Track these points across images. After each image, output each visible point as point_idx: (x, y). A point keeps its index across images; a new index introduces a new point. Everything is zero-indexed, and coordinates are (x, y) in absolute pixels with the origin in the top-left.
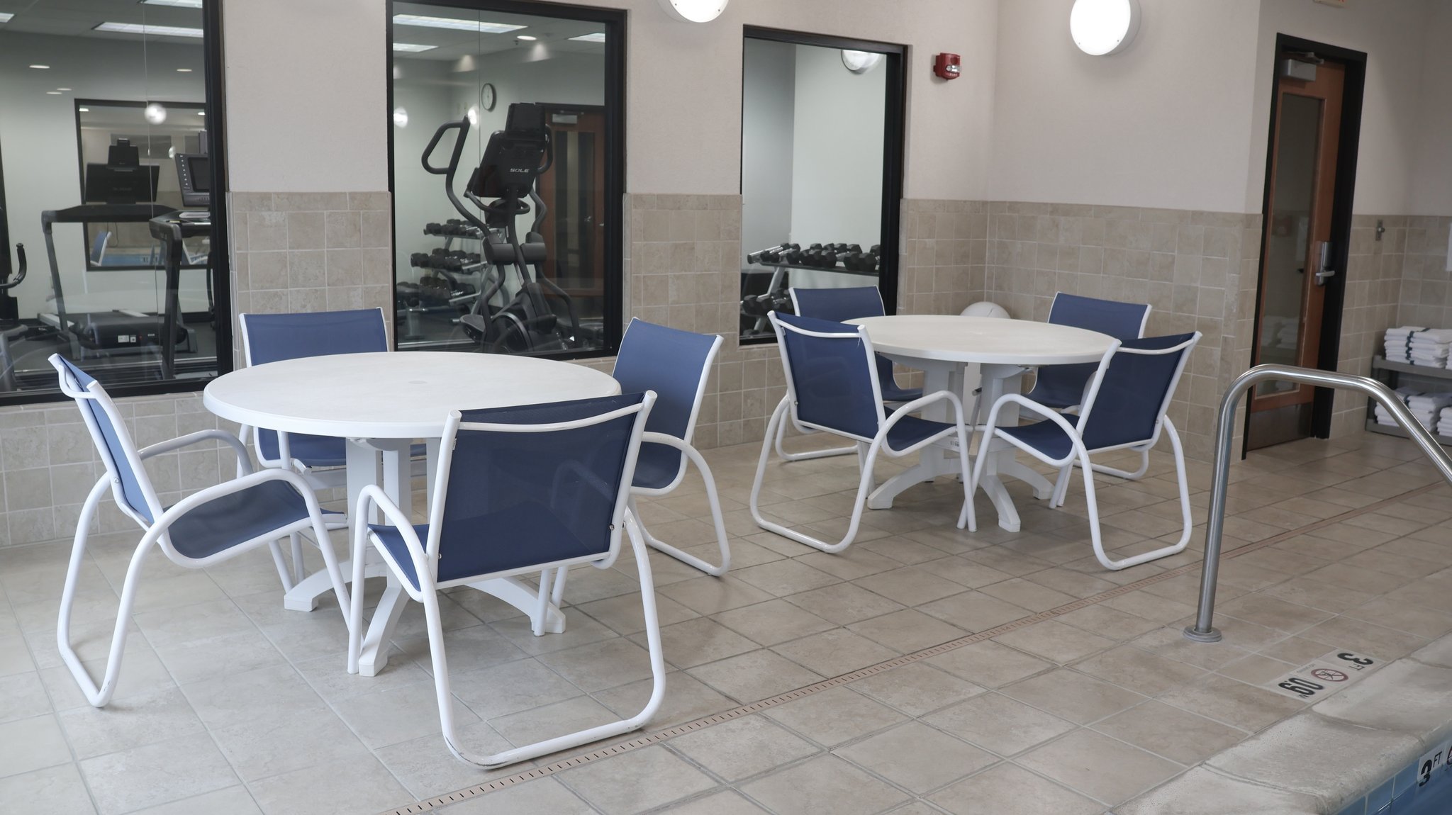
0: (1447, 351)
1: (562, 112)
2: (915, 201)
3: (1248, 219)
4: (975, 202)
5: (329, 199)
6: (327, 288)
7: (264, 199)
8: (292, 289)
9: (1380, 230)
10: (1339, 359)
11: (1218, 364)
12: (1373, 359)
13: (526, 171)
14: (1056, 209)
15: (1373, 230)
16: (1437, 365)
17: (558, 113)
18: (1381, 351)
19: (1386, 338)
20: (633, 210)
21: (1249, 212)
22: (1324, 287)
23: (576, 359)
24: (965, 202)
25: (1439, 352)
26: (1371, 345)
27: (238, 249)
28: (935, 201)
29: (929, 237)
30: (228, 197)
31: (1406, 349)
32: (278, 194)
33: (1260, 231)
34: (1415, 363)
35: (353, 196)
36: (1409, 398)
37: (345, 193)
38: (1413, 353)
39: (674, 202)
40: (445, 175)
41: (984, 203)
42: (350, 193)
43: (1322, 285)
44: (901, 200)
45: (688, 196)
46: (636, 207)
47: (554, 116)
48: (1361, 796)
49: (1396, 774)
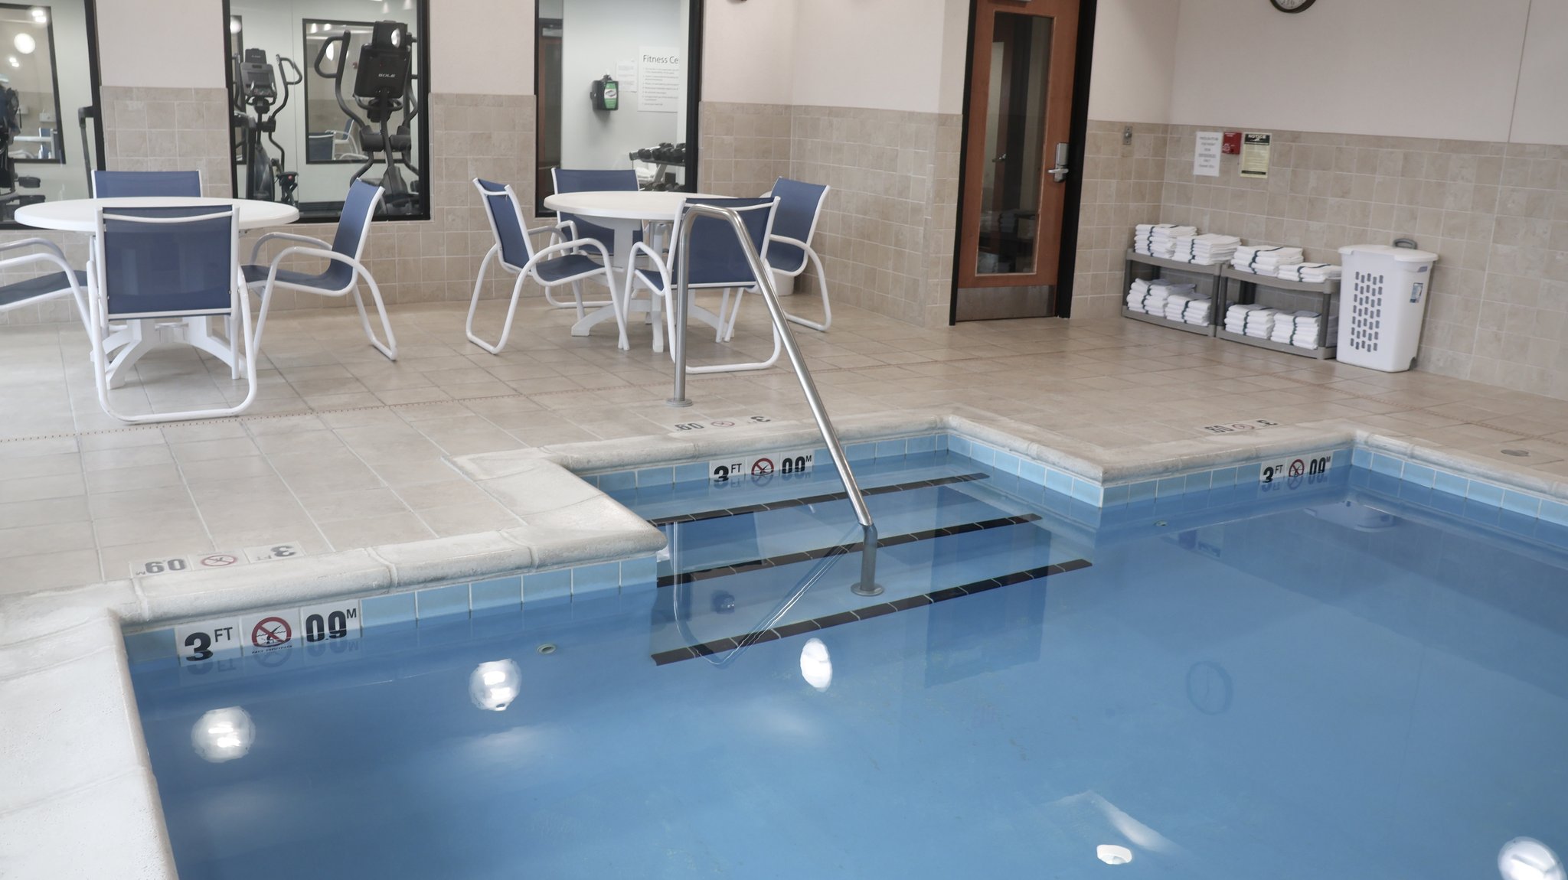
0: (1175, 245)
1: (552, 26)
2: (711, 104)
3: (943, 119)
4: (777, 106)
5: (178, 92)
6: (178, 158)
7: (127, 92)
8: (151, 158)
9: (1127, 135)
10: (1077, 247)
11: (922, 241)
12: (1126, 252)
13: (393, 76)
14: (833, 112)
15: (1119, 136)
16: (1167, 256)
17: (548, 27)
18: (1132, 244)
19: (1137, 233)
20: (435, 106)
21: (941, 112)
22: (1064, 184)
23: (389, 220)
24: (765, 105)
25: (1169, 245)
26: (1124, 238)
27: (109, 127)
28: (733, 104)
29: (726, 135)
30: (101, 88)
31: (1148, 242)
32: (138, 88)
33: (960, 129)
34: (1154, 255)
35: (197, 91)
36: (1151, 287)
37: (191, 89)
38: (1153, 247)
39: (474, 101)
40: (335, 79)
41: (788, 107)
42: (195, 89)
43: (1061, 181)
44: (700, 103)
45: (484, 95)
46: (436, 103)
47: (544, 29)
48: (628, 470)
49: (674, 465)
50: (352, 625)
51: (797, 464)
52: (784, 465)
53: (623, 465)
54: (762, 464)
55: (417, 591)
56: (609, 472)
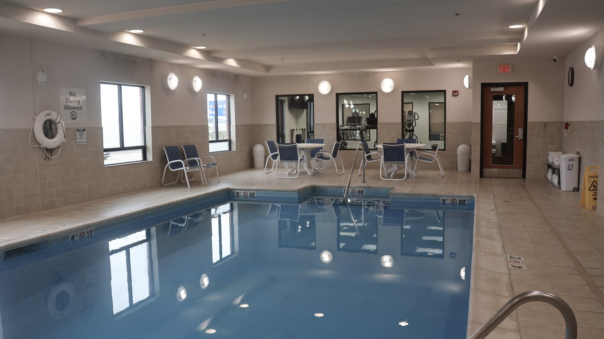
9: (544, 125)
10: (527, 158)
15: (541, 126)
22: (523, 140)
29: (453, 130)
33: (480, 126)
39: (387, 124)
44: (446, 122)
48: (327, 188)
49: (336, 188)
50: (255, 195)
51: (361, 192)
52: (358, 191)
53: (326, 187)
54: (354, 191)
55: (263, 192)
56: (323, 188)
